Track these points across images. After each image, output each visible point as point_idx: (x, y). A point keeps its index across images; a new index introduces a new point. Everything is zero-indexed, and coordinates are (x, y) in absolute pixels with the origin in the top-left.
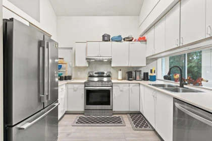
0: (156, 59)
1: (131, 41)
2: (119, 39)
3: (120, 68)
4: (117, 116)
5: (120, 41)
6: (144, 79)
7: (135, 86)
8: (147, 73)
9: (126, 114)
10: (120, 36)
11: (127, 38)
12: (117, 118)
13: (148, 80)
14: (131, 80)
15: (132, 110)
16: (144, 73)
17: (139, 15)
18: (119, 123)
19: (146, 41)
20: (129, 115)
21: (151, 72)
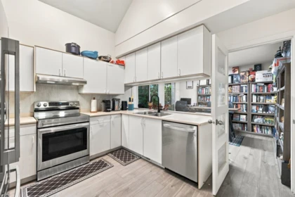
0: (131, 87)
1: (108, 61)
2: (93, 56)
3: (93, 96)
4: (97, 160)
5: (95, 59)
6: (122, 109)
7: (116, 117)
8: (126, 102)
9: (107, 154)
10: (96, 53)
11: (104, 57)
12: (99, 162)
13: (126, 109)
14: (109, 111)
15: (113, 147)
16: (122, 102)
17: (115, 32)
18: (104, 166)
19: (124, 65)
20: (110, 154)
21: (130, 101)
